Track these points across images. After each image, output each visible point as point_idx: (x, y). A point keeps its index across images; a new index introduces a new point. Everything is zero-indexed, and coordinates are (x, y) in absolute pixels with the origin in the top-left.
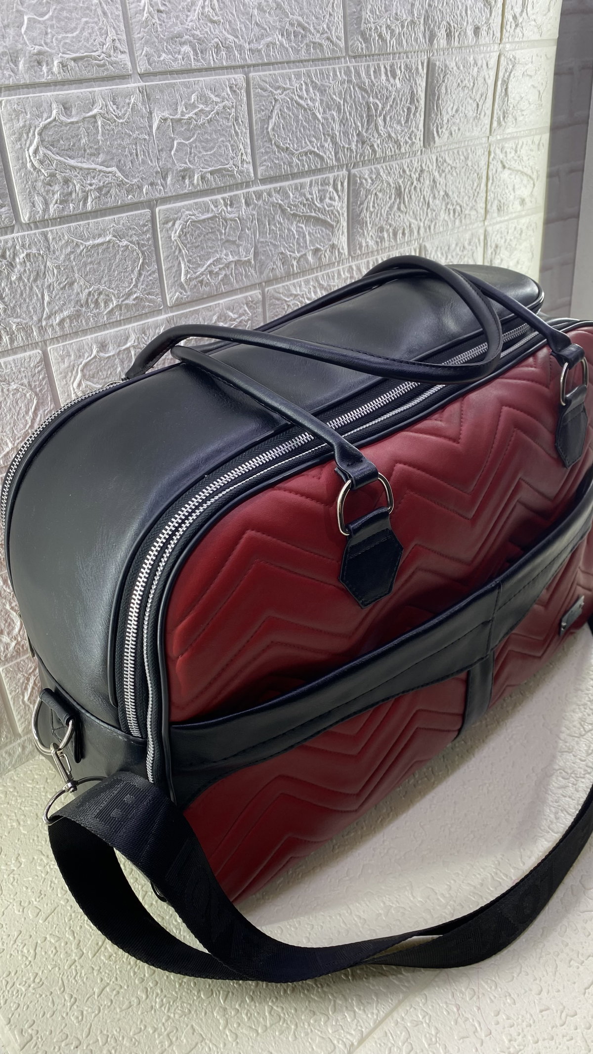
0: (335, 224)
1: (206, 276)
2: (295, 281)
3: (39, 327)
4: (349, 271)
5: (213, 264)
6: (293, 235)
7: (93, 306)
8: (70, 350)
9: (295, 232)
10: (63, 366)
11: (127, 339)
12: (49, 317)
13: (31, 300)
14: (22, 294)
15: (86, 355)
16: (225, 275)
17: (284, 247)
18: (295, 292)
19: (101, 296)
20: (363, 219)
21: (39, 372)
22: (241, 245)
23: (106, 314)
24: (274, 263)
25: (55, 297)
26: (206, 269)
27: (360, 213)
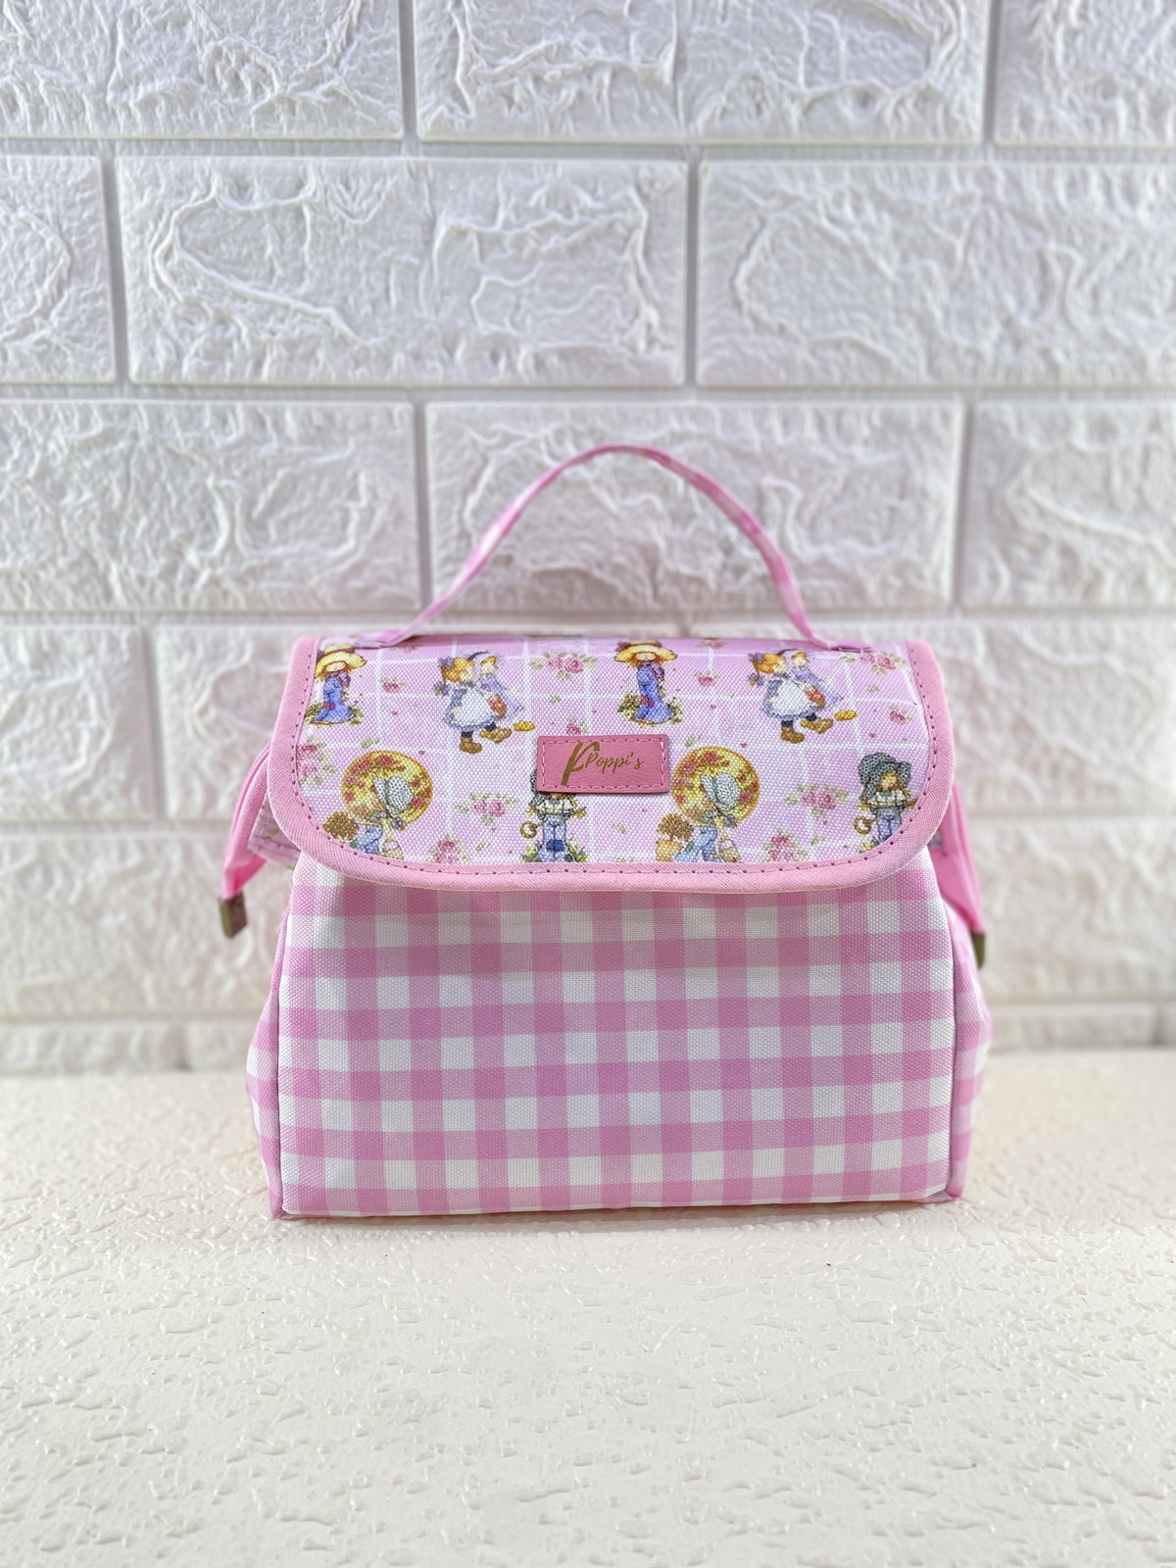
0: (937, 34)
1: (523, 80)
2: (795, 164)
3: (96, 104)
4: (979, 181)
5: (546, 55)
6: (798, 34)
7: (225, 86)
8: (160, 173)
9: (803, 27)
10: (140, 205)
11: (300, 185)
12: (122, 86)
13: (88, 37)
14: (68, 20)
15: (195, 193)
16: (580, 95)
17: (764, 59)
18: (787, 188)
19: (247, 66)
20: (1038, 42)
21: (85, 202)
22: (635, 28)
23: (256, 112)
24: (730, 97)
25: (139, 42)
26: (525, 64)
27: (1034, 24)
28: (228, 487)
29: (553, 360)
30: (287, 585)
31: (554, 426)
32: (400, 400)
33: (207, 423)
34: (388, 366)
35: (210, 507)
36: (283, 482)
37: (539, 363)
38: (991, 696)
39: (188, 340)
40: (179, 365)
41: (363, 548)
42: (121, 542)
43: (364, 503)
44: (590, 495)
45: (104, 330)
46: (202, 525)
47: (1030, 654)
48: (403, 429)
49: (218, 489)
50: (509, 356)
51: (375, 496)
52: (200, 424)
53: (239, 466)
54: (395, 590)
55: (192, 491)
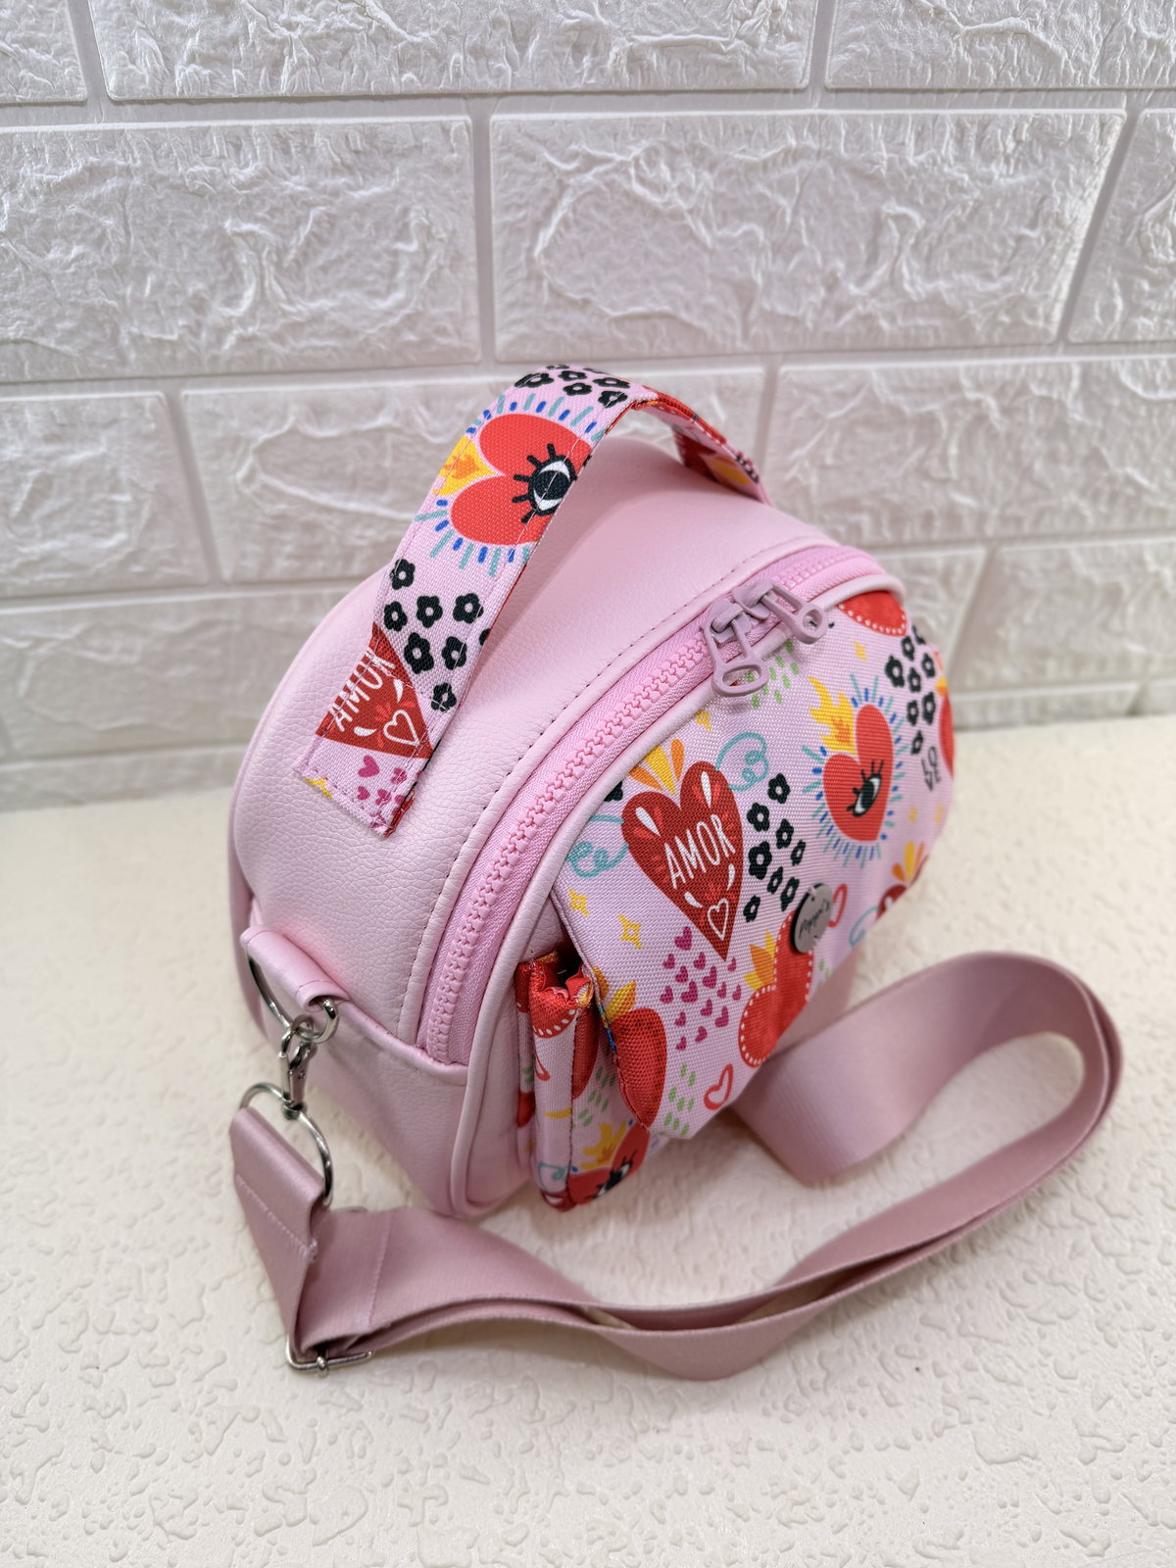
28: (252, 233)
29: (653, 58)
30: (332, 342)
31: (645, 143)
32: (458, 112)
33: (216, 152)
34: (443, 69)
35: (230, 256)
36: (317, 222)
37: (634, 59)
38: (1073, 432)
39: (177, 40)
40: (172, 73)
41: (415, 298)
42: (129, 301)
43: (414, 247)
44: (686, 227)
45: (61, 27)
46: (223, 277)
47: (1123, 389)
48: (460, 155)
49: (240, 235)
50: (595, 53)
51: (430, 236)
52: (206, 155)
53: (263, 202)
54: (455, 342)
55: (207, 236)
